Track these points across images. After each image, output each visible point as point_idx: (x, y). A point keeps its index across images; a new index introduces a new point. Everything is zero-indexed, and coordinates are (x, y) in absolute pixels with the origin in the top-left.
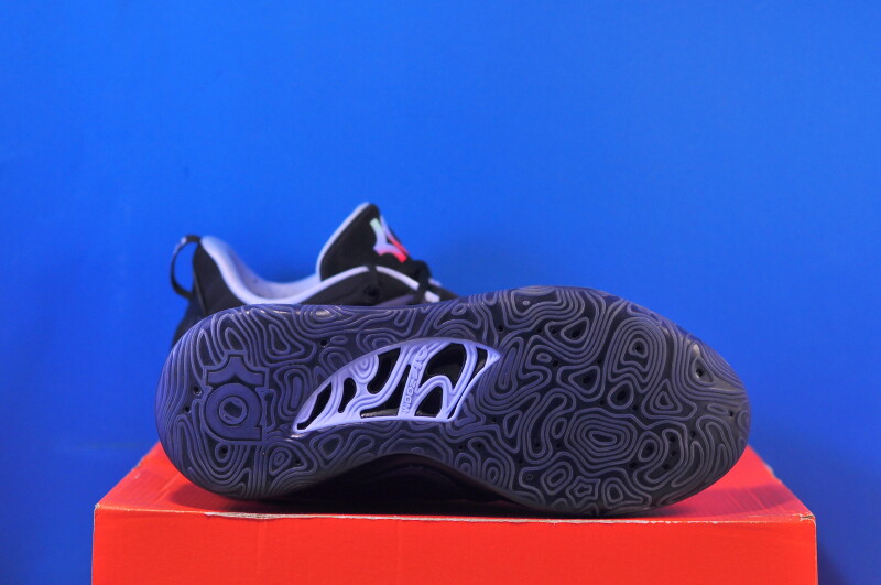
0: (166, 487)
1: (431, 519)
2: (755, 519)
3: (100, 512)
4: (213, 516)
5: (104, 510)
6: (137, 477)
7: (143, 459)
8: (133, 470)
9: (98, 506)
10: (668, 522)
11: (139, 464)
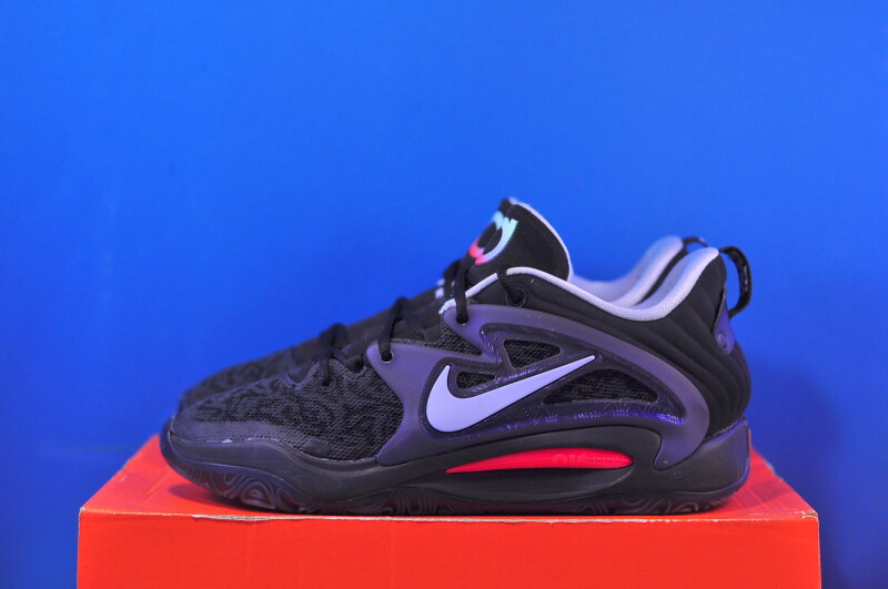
0: (153, 489)
2: (755, 516)
3: (86, 515)
4: (202, 518)
5: (89, 514)
6: (122, 480)
7: (129, 462)
8: (119, 473)
9: (83, 509)
11: (125, 467)
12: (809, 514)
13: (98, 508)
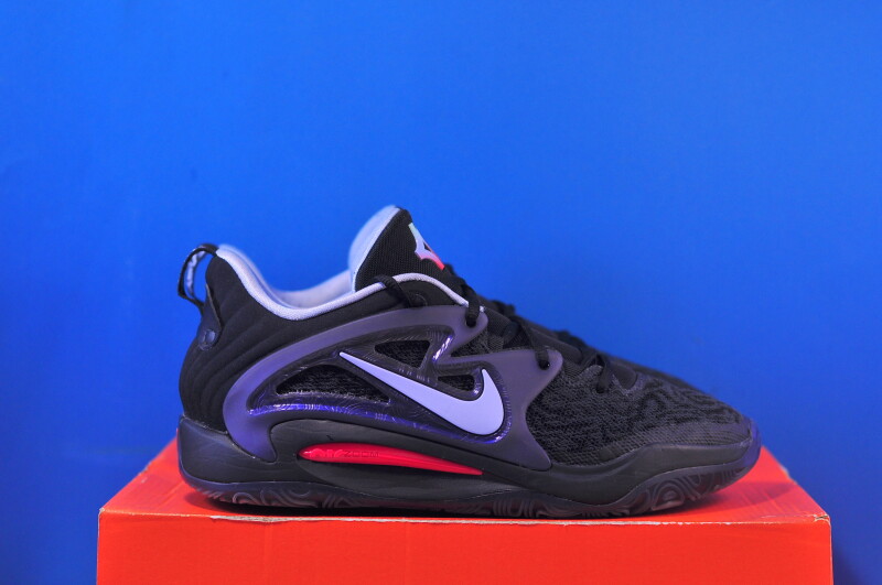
0: (173, 491)
1: (440, 521)
2: (769, 520)
3: (106, 516)
4: (219, 519)
5: (109, 515)
6: (143, 481)
7: (150, 464)
8: (140, 474)
9: (102, 510)
10: (681, 523)
11: (146, 469)
12: (821, 517)
13: (117, 509)
